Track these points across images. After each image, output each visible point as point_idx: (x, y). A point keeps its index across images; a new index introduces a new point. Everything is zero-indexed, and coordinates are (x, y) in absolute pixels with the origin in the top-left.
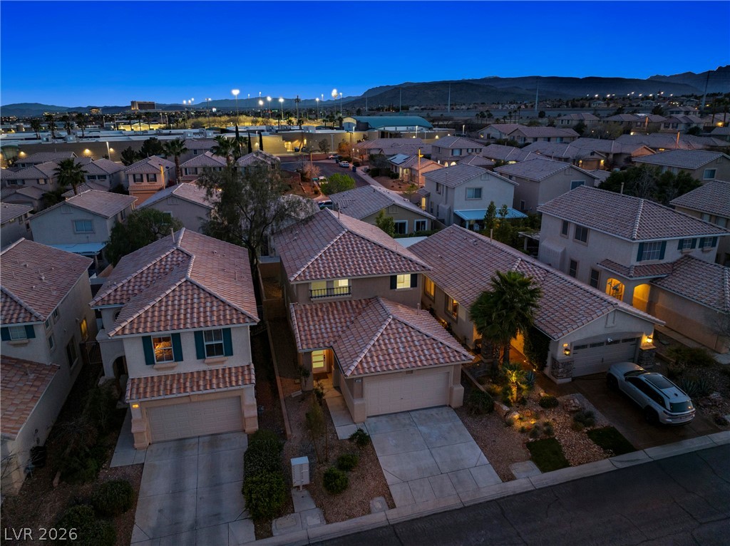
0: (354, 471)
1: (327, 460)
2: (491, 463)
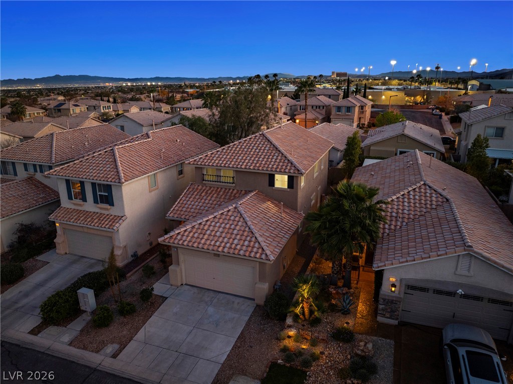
0: (125, 318)
1: (120, 302)
2: (223, 364)
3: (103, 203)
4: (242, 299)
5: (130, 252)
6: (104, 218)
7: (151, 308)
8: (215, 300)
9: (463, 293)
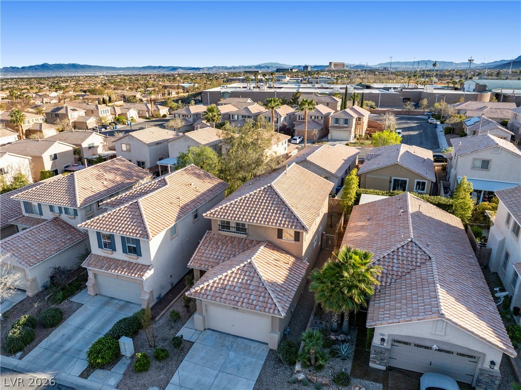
0: (161, 362)
1: (154, 347)
3: (132, 253)
4: (257, 343)
5: (156, 295)
6: (133, 267)
7: (181, 352)
8: (235, 345)
9: (437, 348)
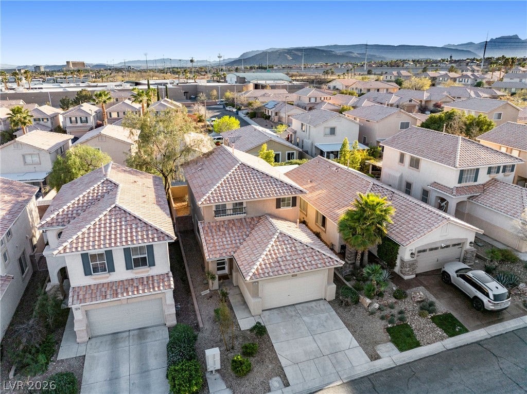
0: (255, 357)
1: (233, 348)
2: (360, 346)
3: (140, 266)
4: (315, 302)
7: (263, 340)
8: (300, 312)
